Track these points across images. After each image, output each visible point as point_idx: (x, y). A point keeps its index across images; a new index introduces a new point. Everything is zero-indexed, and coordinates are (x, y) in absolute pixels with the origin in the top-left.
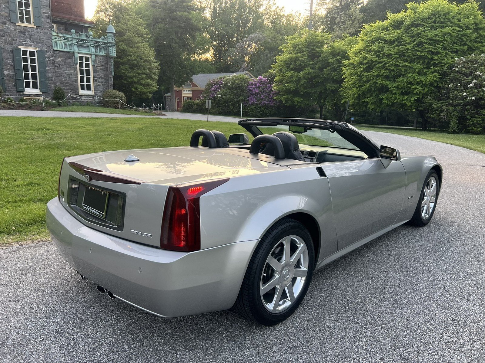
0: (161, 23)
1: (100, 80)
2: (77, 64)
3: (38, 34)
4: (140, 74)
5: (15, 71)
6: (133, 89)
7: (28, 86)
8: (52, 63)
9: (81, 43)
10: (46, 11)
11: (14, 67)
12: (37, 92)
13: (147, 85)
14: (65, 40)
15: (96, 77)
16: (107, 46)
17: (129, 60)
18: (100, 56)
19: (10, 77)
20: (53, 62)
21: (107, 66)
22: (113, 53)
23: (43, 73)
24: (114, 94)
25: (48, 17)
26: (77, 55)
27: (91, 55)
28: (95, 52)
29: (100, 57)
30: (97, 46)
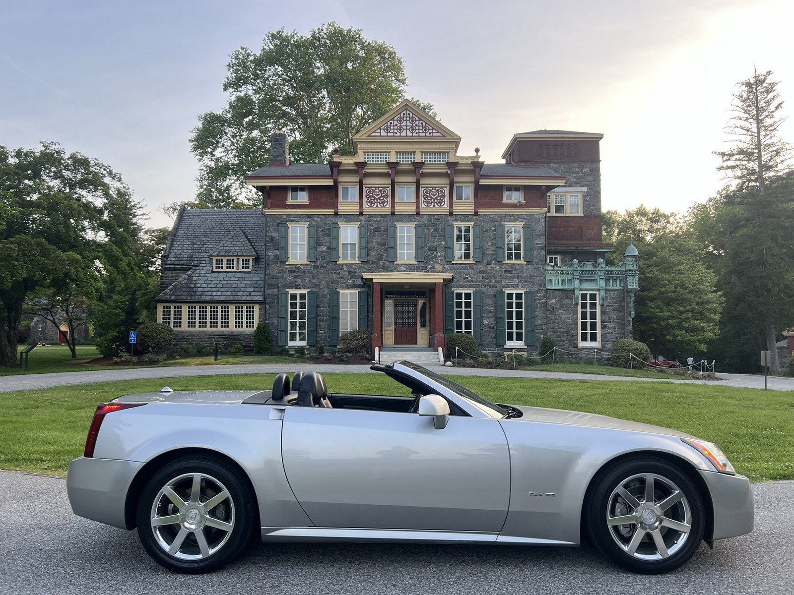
0: (745, 226)
1: (612, 325)
2: (577, 304)
3: (528, 271)
4: (681, 313)
5: (496, 320)
6: (668, 337)
7: (510, 338)
8: (543, 306)
9: (585, 276)
10: (541, 241)
11: (496, 315)
12: (521, 346)
13: (694, 330)
14: (563, 274)
15: (606, 322)
16: (624, 276)
17: (663, 293)
18: (613, 290)
19: (490, 328)
20: (546, 305)
21: (623, 305)
22: (634, 284)
23: (531, 319)
24: (628, 346)
25: (544, 248)
26: (578, 293)
27: (599, 290)
28: (606, 285)
29: (612, 293)
30: (609, 277)
